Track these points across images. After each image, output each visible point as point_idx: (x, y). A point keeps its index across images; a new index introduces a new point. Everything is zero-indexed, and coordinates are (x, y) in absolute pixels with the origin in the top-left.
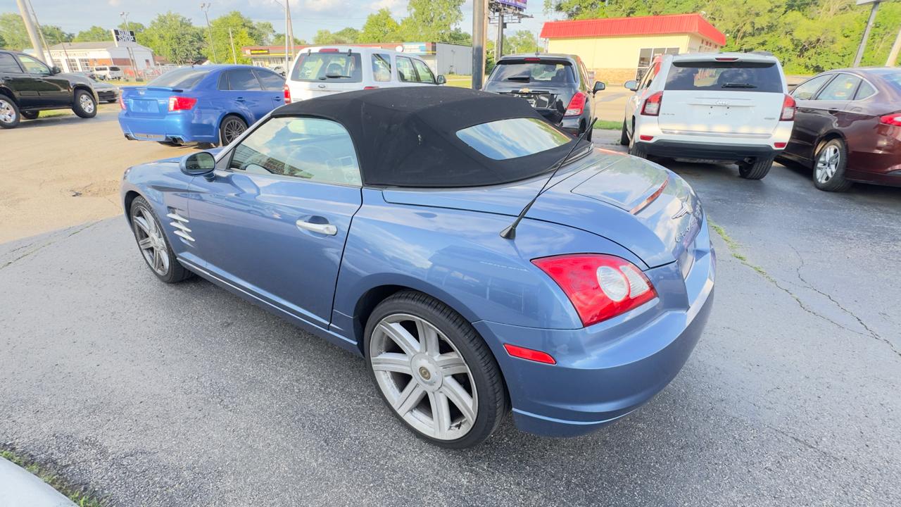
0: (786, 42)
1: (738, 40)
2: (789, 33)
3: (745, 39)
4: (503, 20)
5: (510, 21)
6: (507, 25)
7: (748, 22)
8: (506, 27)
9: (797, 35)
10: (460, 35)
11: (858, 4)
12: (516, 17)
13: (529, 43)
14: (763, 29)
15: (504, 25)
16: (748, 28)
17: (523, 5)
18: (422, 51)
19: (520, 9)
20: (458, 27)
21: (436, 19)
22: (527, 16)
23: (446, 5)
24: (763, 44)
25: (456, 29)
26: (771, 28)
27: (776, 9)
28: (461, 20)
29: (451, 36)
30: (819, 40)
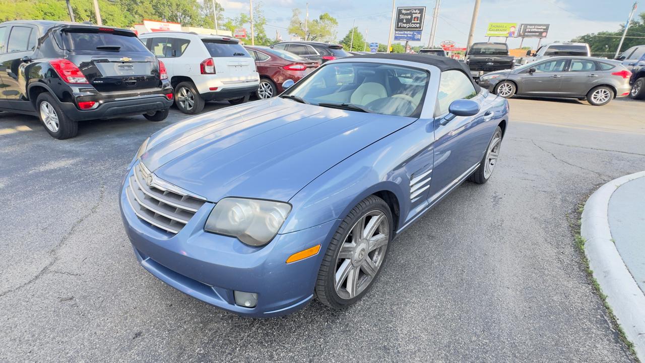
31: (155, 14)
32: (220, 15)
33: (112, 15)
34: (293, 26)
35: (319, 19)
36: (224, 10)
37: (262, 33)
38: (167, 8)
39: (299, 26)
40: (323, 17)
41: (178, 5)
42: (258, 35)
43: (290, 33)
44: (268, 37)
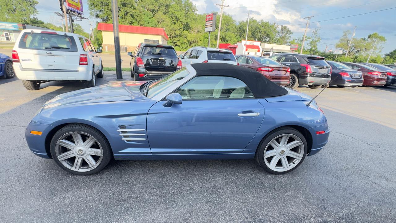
0: (185, 41)
1: (171, 39)
2: (186, 38)
3: (173, 39)
4: (71, 18)
5: (76, 19)
6: (74, 21)
7: (173, 32)
8: (73, 22)
9: (189, 39)
10: (37, 21)
11: (205, 31)
12: (79, 18)
13: (79, 30)
14: (178, 36)
15: (73, 21)
16: (174, 35)
17: (81, 12)
18: (14, 28)
19: (80, 14)
20: (35, 17)
21: (18, 11)
22: (85, 18)
23: (25, 4)
24: (179, 41)
25: (34, 18)
26: (180, 36)
27: (181, 29)
28: (38, 14)
29: (31, 21)
30: (194, 41)
31: (251, 37)
32: (290, 36)
33: (231, 38)
34: (341, 42)
35: (367, 38)
36: (292, 33)
37: (314, 47)
38: (259, 34)
39: (346, 43)
40: (371, 36)
41: (265, 32)
42: (312, 48)
43: (336, 47)
44: (318, 50)
